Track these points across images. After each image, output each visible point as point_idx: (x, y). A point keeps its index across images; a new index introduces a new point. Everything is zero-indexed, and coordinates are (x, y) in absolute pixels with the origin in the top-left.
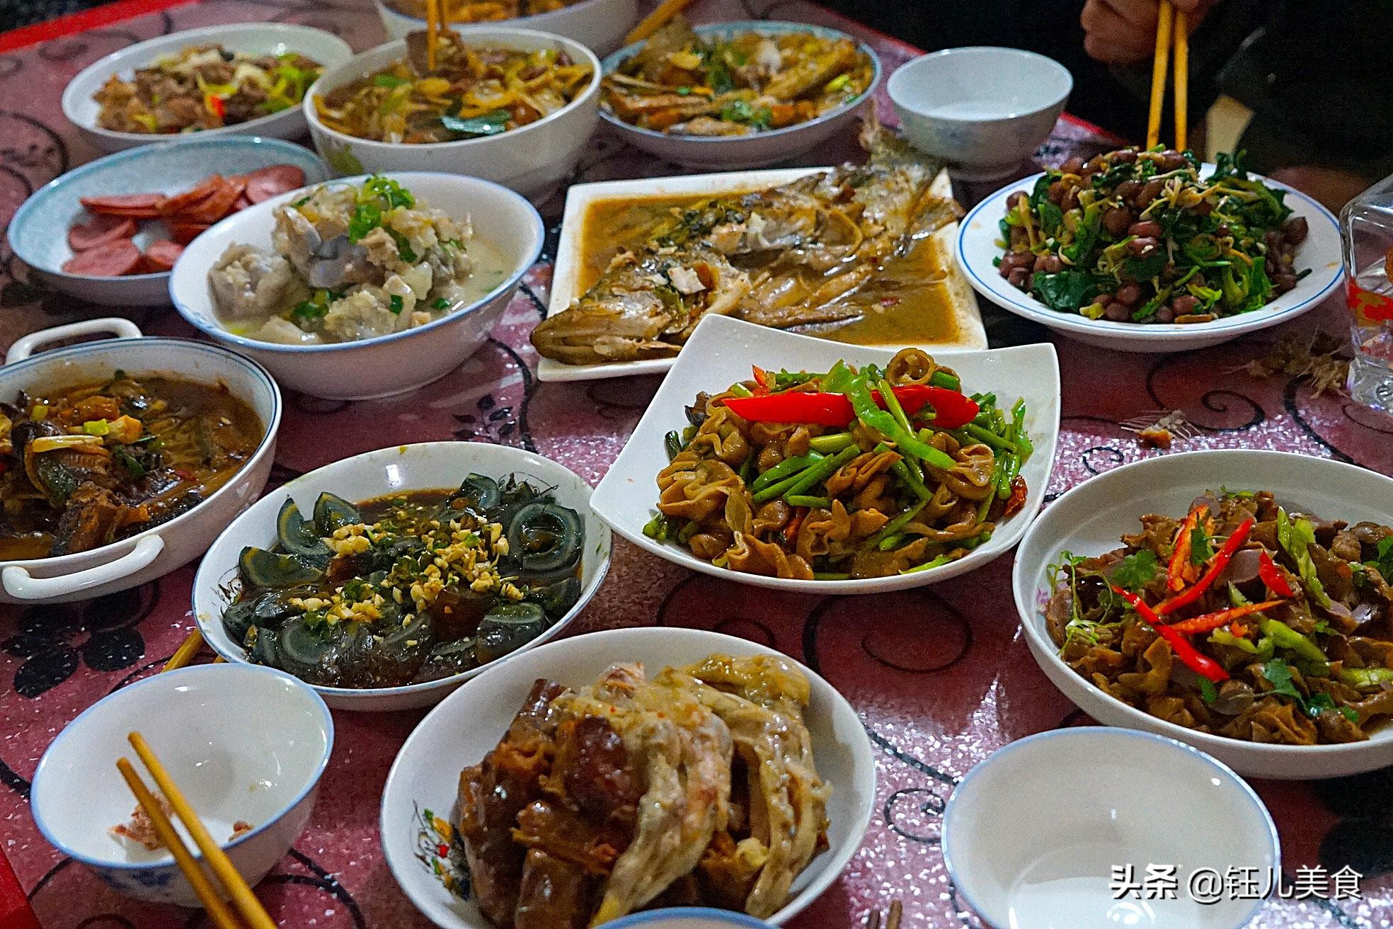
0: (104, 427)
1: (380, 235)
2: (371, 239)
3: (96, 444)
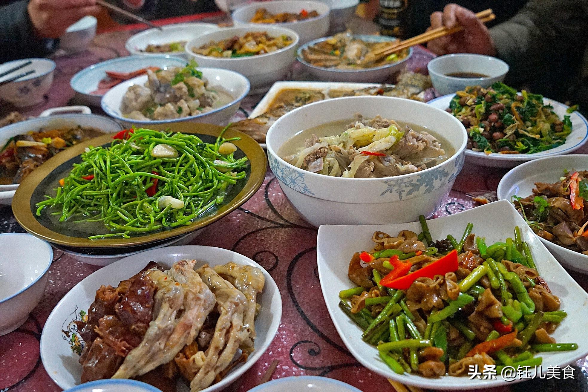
0: (49, 141)
1: (182, 84)
2: (178, 85)
3: (43, 146)
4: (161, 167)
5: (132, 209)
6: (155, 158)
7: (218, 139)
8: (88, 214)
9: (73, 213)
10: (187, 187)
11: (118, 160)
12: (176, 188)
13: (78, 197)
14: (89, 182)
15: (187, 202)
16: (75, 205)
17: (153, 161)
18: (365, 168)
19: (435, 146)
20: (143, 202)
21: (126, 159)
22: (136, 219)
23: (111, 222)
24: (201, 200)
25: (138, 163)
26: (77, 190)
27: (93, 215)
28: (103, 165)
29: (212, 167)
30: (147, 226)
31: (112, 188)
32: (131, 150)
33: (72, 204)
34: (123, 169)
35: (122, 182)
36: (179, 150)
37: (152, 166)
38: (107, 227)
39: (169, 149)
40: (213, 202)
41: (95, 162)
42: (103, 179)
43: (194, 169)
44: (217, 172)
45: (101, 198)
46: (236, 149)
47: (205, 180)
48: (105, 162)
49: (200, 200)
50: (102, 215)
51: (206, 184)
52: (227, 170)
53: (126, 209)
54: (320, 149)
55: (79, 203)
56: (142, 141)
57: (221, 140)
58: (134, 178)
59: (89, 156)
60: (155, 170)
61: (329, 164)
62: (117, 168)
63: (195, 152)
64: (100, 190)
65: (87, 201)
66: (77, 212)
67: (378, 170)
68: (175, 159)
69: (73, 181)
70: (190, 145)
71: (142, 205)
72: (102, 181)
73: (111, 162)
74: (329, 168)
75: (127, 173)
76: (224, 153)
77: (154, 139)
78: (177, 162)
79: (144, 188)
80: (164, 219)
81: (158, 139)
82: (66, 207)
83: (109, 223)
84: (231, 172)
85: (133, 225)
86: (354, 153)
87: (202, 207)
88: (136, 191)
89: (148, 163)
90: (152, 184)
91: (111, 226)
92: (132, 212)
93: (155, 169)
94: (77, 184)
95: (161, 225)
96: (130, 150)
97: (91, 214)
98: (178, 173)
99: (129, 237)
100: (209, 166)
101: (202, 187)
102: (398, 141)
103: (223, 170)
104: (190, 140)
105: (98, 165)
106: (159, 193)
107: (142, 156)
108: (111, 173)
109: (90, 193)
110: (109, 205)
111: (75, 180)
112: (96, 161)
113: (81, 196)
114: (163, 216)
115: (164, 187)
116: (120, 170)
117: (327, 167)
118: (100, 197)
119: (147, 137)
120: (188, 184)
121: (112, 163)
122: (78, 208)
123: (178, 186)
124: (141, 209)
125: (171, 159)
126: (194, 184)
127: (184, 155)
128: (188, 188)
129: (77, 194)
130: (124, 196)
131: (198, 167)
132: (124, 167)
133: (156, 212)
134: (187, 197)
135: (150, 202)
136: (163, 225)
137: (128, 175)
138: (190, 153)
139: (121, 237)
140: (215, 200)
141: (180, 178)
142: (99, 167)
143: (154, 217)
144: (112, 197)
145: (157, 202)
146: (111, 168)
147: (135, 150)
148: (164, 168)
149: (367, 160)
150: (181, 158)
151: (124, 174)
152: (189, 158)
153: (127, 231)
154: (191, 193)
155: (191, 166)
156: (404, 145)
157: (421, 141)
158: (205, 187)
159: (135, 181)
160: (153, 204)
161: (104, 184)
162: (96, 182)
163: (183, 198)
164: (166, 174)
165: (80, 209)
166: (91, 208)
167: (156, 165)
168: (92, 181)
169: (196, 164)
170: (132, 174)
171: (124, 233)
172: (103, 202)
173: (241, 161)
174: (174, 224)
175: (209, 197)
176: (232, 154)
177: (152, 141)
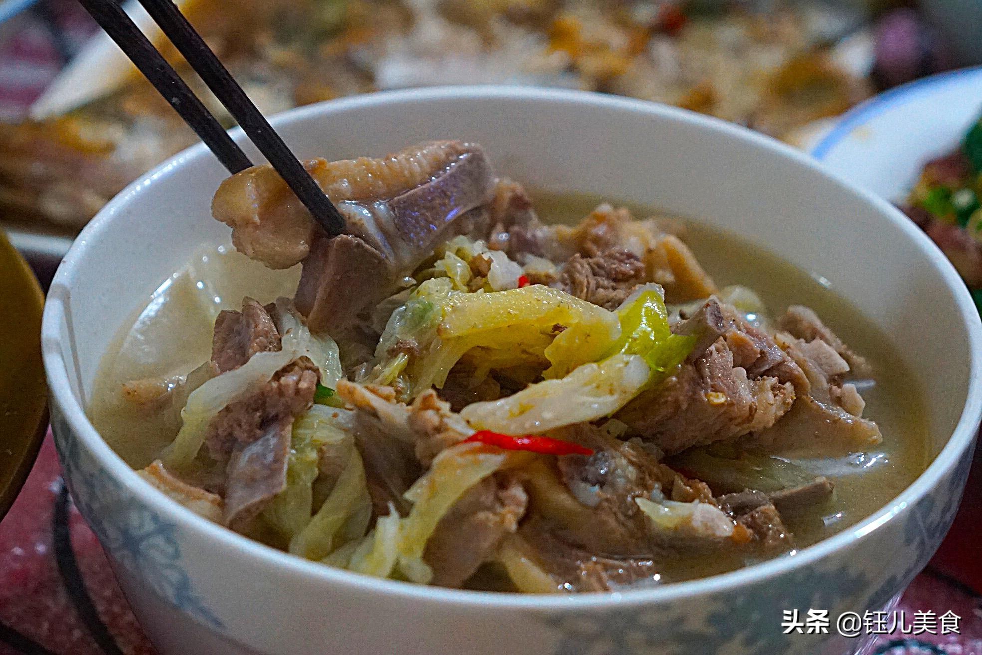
18: (481, 515)
19: (839, 401)
54: (278, 376)
61: (320, 466)
67: (543, 517)
74: (317, 482)
86: (438, 430)
102: (659, 380)
117: (307, 479)
149: (495, 474)
156: (684, 407)
157: (774, 380)
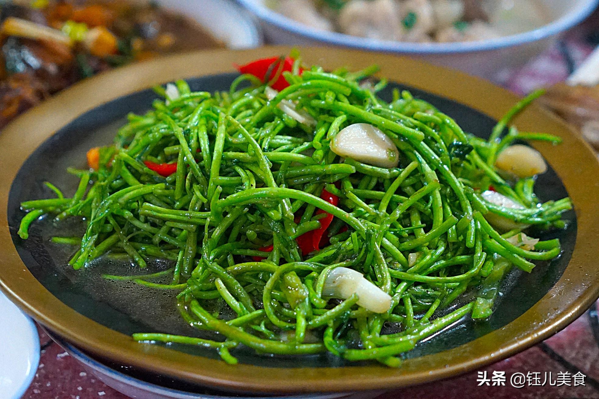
4: (348, 186)
5: (254, 280)
6: (338, 159)
7: (499, 128)
8: (142, 263)
9: (106, 251)
10: (406, 253)
11: (246, 144)
12: (376, 252)
13: (127, 214)
14: (162, 182)
15: (397, 298)
16: (113, 232)
17: (332, 167)
20: (286, 272)
21: (266, 145)
22: (260, 312)
23: (194, 303)
24: (433, 299)
25: (292, 163)
26: (127, 196)
27: (152, 267)
28: (205, 144)
29: (478, 214)
30: (284, 338)
31: (217, 214)
32: (281, 119)
33: (109, 228)
34: (254, 169)
35: (243, 203)
36: (403, 148)
37: (325, 176)
38: (183, 313)
39: (377, 141)
40: (463, 310)
41: (187, 134)
42: (198, 183)
43: (431, 208)
44: (486, 229)
45: (182, 230)
46: (542, 168)
47: (454, 243)
48: (212, 138)
49: (429, 297)
50: (176, 275)
51: (454, 255)
52: (512, 225)
53: (238, 275)
55: (125, 228)
56: (315, 102)
57: (506, 132)
58: (276, 202)
59: (175, 109)
60: (333, 189)
62: (240, 163)
63: (444, 163)
64: (184, 208)
65: (146, 226)
66: (115, 249)
68: (386, 171)
69: (124, 168)
70: (433, 139)
71: (282, 276)
72: (195, 186)
73: (226, 141)
75: (261, 183)
76: (510, 172)
77: (345, 104)
78: (393, 179)
79: (294, 232)
80: (330, 331)
81: (355, 109)
82: (93, 233)
83: (188, 304)
84: (524, 236)
85: (248, 327)
87: (432, 319)
88: (274, 234)
89: (318, 169)
90: (315, 223)
91: (194, 314)
92: (251, 288)
93: (333, 187)
94: (131, 179)
95: (319, 345)
96: (277, 121)
97: (149, 265)
98: (390, 210)
99: (233, 360)
100: (473, 210)
101: (443, 262)
103: (503, 223)
104: (436, 127)
105: (193, 142)
106: (329, 252)
107: (306, 144)
108: (222, 173)
109: (158, 211)
110: (198, 256)
111: (128, 165)
112: (189, 130)
113: (133, 211)
114: (331, 323)
115: (345, 240)
116: (244, 168)
118: (180, 225)
119: (330, 97)
120: (407, 245)
121: (227, 147)
122: (119, 240)
123: (382, 247)
124: (276, 287)
125: (379, 169)
126: (425, 249)
127: (412, 166)
128: (407, 258)
129: (127, 206)
130: (238, 239)
131: (443, 207)
132: (256, 163)
133: (313, 306)
134: (398, 281)
135: (303, 274)
136: (324, 346)
137: (264, 191)
138: (430, 162)
139: (213, 353)
140: (469, 306)
141: (393, 226)
142: (195, 150)
143: (307, 319)
144: (209, 237)
145: (322, 278)
146: (222, 159)
147: (292, 124)
148: (355, 186)
150: (405, 172)
151: (254, 185)
152: (423, 176)
153: (231, 340)
154: (411, 273)
155: (426, 199)
158: (450, 262)
159: (276, 208)
160: (309, 282)
161: (198, 199)
162: (178, 184)
163: (389, 284)
164: (357, 205)
165: (124, 243)
166: (151, 250)
167: (337, 178)
168: (169, 179)
169: (438, 195)
170: (273, 189)
171: (222, 345)
172: (185, 240)
173: (553, 210)
174: (355, 355)
175: (456, 294)
176: (532, 181)
177: (340, 109)
